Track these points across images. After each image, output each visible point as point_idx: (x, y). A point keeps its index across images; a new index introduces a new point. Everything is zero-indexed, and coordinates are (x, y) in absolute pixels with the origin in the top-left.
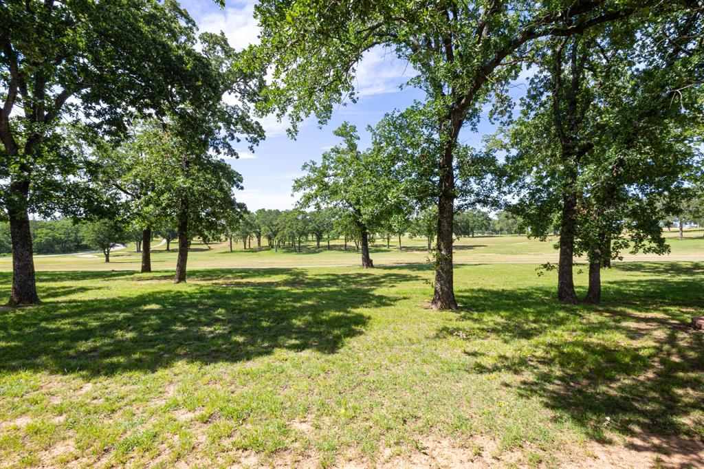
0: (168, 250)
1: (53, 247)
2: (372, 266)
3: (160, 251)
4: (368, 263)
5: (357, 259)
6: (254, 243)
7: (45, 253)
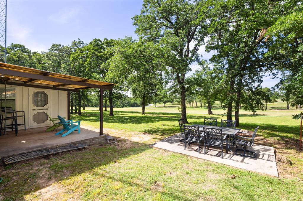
0: (164, 107)
1: (134, 105)
2: (212, 114)
3: (162, 107)
4: (210, 113)
5: (207, 111)
6: (194, 104)
7: (133, 107)
